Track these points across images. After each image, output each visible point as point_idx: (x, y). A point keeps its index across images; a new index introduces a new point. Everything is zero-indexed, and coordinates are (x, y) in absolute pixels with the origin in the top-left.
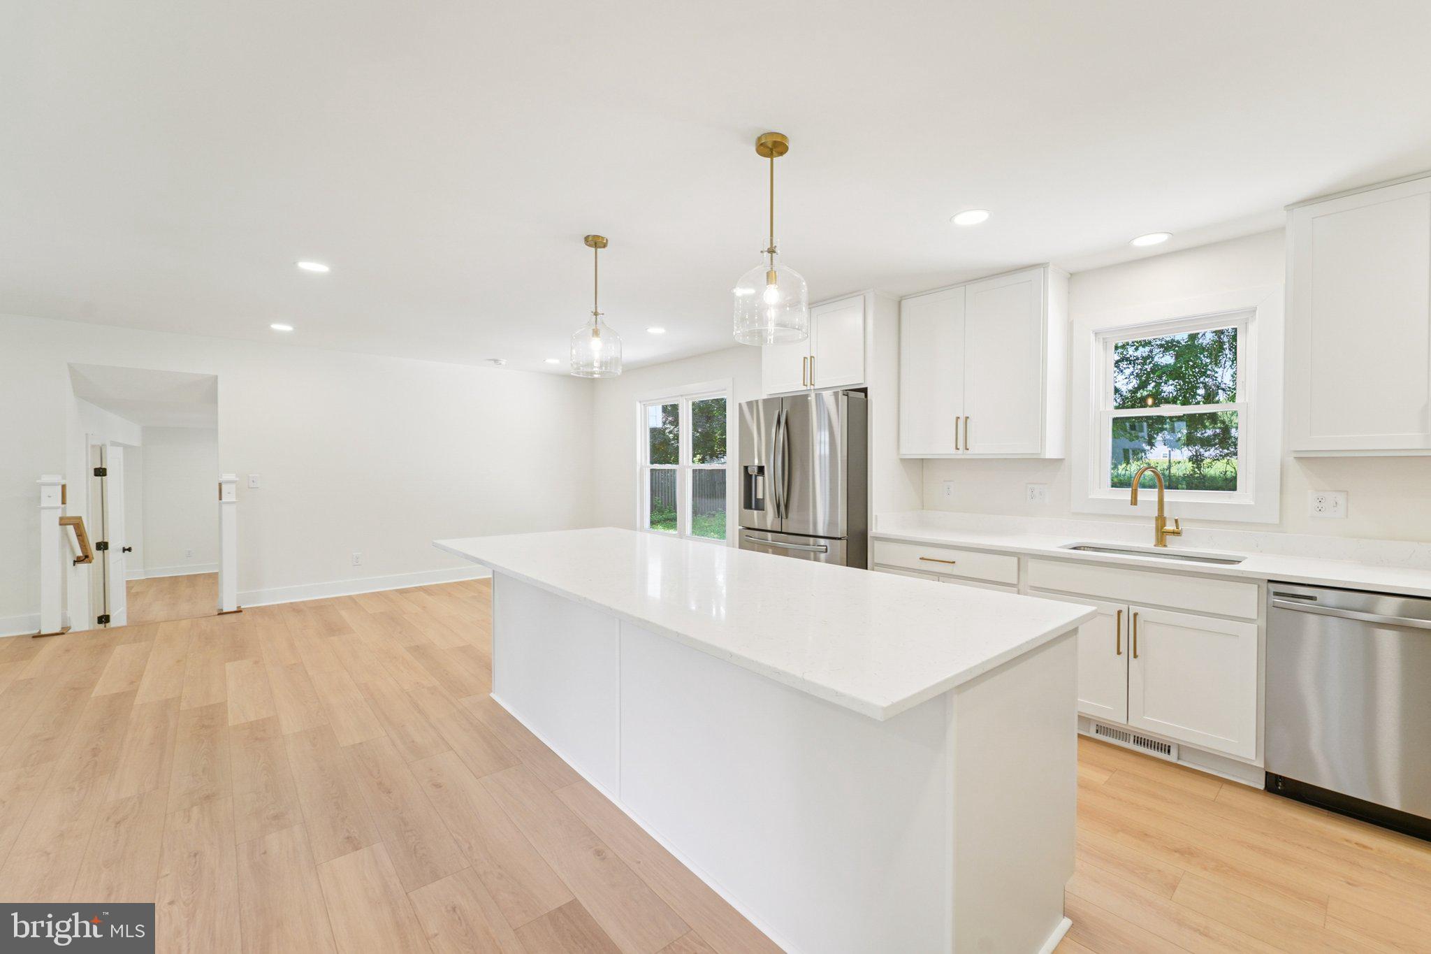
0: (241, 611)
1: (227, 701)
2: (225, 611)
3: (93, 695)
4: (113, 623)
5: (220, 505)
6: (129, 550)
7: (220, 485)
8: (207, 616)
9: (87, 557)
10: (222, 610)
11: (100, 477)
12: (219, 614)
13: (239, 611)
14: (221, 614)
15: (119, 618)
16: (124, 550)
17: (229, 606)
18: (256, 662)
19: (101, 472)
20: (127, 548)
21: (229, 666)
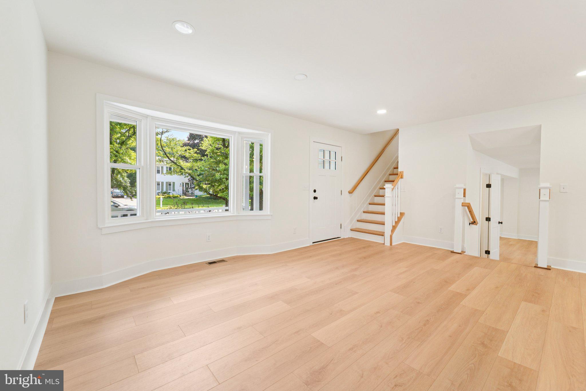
0: (550, 269)
1: (508, 332)
2: (539, 266)
3: (449, 289)
4: (492, 256)
5: (539, 202)
6: (501, 223)
7: (540, 190)
8: (527, 266)
9: (475, 222)
10: (538, 265)
11: (488, 188)
12: (535, 267)
13: (548, 269)
14: (536, 267)
15: (495, 255)
16: (499, 223)
17: (542, 263)
18: (543, 311)
19: (489, 186)
20: (500, 222)
21: (523, 304)
